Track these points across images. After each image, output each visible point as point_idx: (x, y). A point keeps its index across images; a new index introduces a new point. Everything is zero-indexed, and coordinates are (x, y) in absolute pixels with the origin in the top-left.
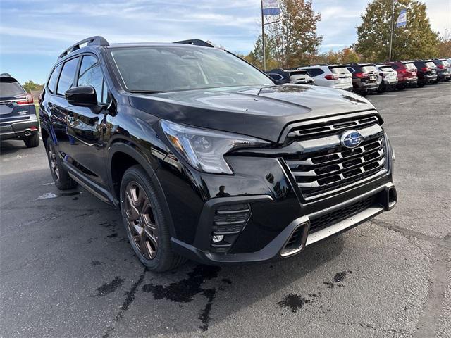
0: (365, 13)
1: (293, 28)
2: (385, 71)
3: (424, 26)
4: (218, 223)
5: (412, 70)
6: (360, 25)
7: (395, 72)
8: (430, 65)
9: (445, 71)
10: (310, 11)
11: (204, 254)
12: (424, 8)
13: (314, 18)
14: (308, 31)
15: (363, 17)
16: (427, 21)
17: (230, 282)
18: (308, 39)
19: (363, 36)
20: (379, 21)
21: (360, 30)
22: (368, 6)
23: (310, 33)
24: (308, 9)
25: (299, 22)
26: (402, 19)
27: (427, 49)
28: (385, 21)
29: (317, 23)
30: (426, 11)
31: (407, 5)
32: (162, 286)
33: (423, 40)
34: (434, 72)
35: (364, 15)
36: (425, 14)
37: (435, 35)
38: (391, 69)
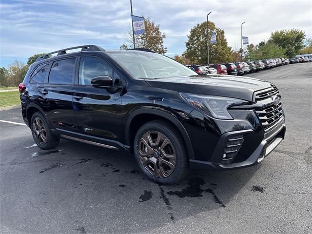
0: (189, 34)
1: (148, 42)
2: (211, 69)
3: (224, 43)
4: (228, 146)
5: (224, 69)
6: (187, 42)
7: (216, 70)
8: (233, 66)
9: (241, 69)
10: (158, 32)
11: (218, 165)
12: (223, 32)
13: (161, 36)
14: (158, 44)
15: (188, 37)
16: (225, 40)
17: (216, 185)
18: (158, 49)
19: (189, 48)
20: (198, 39)
21: (188, 44)
22: (191, 30)
23: (159, 46)
24: (157, 30)
25: (151, 38)
26: (213, 39)
27: (227, 57)
28: (202, 40)
29: (164, 40)
30: (224, 34)
31: (214, 30)
32: (178, 192)
33: (224, 51)
34: (236, 70)
35: (189, 35)
36: (223, 36)
37: (230, 49)
38: (213, 68)
